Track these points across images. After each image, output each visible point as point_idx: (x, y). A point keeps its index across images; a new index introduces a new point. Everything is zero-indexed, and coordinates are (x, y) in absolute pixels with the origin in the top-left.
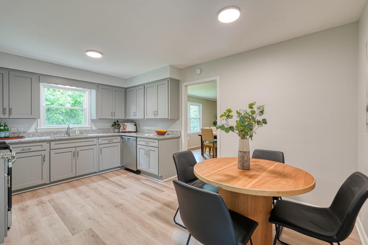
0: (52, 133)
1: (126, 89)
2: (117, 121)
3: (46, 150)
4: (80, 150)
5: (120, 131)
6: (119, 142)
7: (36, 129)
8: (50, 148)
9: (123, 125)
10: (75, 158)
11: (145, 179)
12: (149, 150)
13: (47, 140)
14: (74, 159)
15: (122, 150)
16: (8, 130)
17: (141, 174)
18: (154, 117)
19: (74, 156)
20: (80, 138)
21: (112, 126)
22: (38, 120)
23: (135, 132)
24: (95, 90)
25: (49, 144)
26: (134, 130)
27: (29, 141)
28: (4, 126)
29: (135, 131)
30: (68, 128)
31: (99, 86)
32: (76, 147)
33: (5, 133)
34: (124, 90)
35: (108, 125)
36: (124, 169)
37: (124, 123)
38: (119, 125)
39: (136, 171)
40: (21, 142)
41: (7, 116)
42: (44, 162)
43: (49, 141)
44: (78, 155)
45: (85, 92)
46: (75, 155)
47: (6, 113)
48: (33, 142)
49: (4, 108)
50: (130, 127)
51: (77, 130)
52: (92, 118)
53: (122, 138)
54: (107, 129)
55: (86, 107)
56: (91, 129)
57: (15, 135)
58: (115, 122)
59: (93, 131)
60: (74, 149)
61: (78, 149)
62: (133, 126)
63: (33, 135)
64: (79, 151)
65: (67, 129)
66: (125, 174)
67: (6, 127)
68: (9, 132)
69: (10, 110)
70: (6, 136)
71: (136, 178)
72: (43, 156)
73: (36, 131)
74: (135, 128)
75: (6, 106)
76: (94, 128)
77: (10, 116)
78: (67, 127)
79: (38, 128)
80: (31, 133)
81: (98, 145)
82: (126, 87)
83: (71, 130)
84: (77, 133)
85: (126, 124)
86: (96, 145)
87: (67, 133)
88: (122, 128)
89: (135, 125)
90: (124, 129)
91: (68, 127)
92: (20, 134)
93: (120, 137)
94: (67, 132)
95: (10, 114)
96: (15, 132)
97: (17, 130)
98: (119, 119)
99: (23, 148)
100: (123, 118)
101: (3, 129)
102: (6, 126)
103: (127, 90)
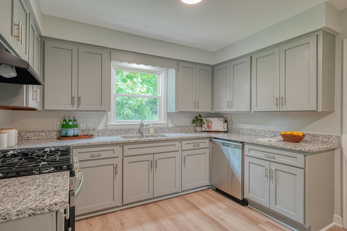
0: (123, 130)
1: (213, 67)
2: (200, 114)
3: (118, 157)
4: (158, 159)
5: (204, 129)
6: (208, 148)
7: (106, 126)
8: (123, 155)
9: (206, 121)
10: (152, 170)
11: (266, 222)
12: (276, 170)
13: (119, 142)
14: (151, 173)
15: (212, 160)
16: (76, 126)
17: (248, 206)
18: (274, 109)
19: (151, 167)
20: (159, 141)
21: (193, 123)
22: (108, 112)
23: (225, 132)
24: (174, 69)
25: (122, 148)
26: (224, 128)
27: (99, 143)
28: (73, 121)
29: (226, 130)
30: (142, 125)
31: (179, 63)
32: (153, 154)
33: (74, 130)
34: (211, 68)
35: (187, 121)
36: (213, 189)
37: (208, 119)
38: (201, 120)
39: (242, 200)
40: (89, 145)
41: (75, 108)
42: (116, 174)
43: (122, 145)
44: (156, 166)
45: (160, 74)
46: (153, 165)
47: (74, 104)
48: (103, 144)
49: (73, 97)
50: (217, 124)
51: (152, 128)
52: (169, 111)
53: (211, 141)
54: (186, 127)
55: (161, 95)
56: (167, 125)
57: (84, 133)
58: (196, 117)
59: (170, 130)
60: (150, 157)
61: (157, 157)
62: (222, 123)
63: (103, 134)
64: (158, 161)
65: (139, 126)
66: (220, 200)
67: (75, 122)
68: (78, 128)
69: (79, 98)
70: (75, 134)
71: (245, 215)
72: (115, 166)
73: (106, 127)
74: (226, 126)
75: (75, 94)
76: (171, 125)
77: (79, 107)
78: (140, 123)
79: (108, 124)
80: (100, 131)
81: (180, 151)
82: (213, 64)
83: (144, 127)
84: (151, 132)
85: (211, 119)
86: (178, 151)
87: (140, 132)
88: (205, 126)
89: (226, 121)
90: (208, 126)
91: (142, 122)
92: (89, 131)
93: (208, 140)
94: (140, 130)
95: (79, 104)
96: (84, 129)
97: (86, 126)
98: (203, 113)
99: (92, 153)
100: (209, 110)
101: (72, 125)
102: (75, 120)
103: (215, 68)
